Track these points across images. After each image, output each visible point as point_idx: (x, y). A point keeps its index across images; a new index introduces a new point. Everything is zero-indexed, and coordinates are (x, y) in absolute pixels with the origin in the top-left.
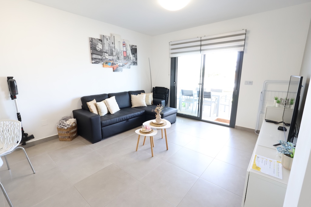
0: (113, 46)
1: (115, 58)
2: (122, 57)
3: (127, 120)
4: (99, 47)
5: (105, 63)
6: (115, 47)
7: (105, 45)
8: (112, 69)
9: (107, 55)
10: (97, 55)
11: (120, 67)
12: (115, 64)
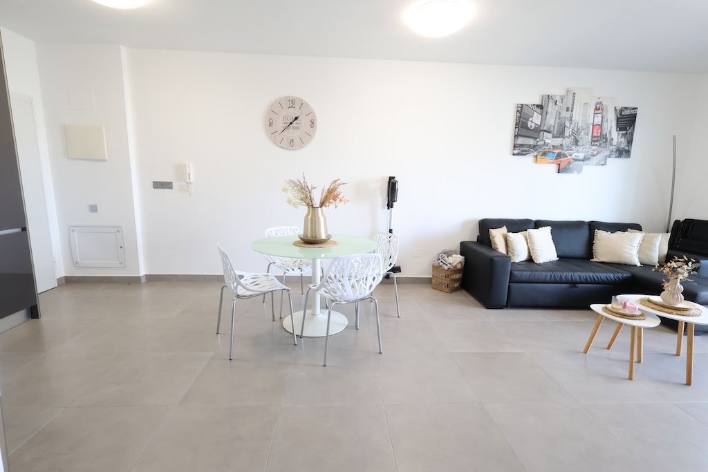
0: (568, 114)
1: (567, 142)
2: (586, 138)
3: (573, 283)
4: (535, 120)
5: (542, 153)
6: (571, 117)
7: (549, 116)
8: (554, 167)
9: (550, 135)
10: (527, 139)
11: (577, 162)
12: (565, 156)
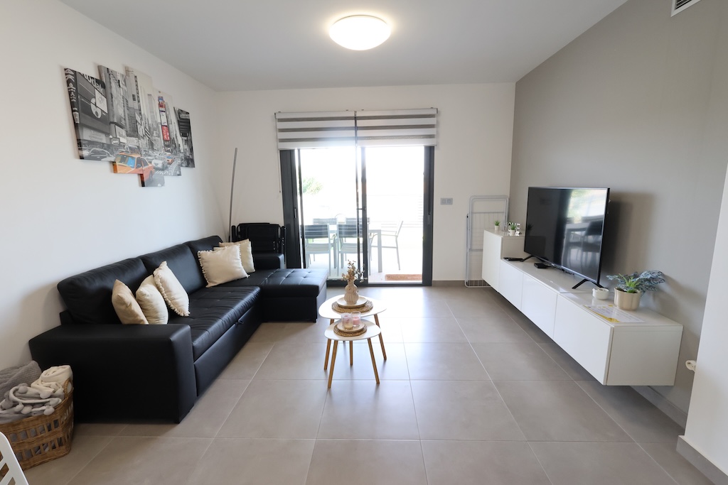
0: (135, 105)
1: (143, 143)
2: (159, 142)
4: (99, 104)
5: (120, 158)
6: (140, 110)
7: (115, 102)
8: (136, 179)
9: (123, 132)
10: (95, 133)
11: (157, 172)
12: (146, 164)
